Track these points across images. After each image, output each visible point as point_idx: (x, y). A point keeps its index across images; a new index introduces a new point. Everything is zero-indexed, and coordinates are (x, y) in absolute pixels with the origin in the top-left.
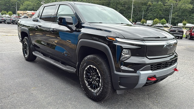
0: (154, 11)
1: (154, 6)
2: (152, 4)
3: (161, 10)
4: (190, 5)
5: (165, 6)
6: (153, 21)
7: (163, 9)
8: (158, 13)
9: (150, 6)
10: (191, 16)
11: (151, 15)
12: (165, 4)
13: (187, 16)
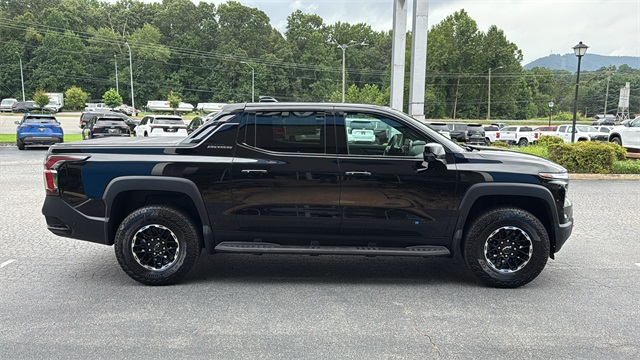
0: (56, 61)
1: (51, 44)
2: (44, 35)
3: (76, 58)
4: (162, 47)
5: (88, 44)
6: (61, 95)
7: (86, 57)
8: (71, 67)
9: (35, 42)
10: (170, 78)
11: (46, 73)
12: (89, 40)
13: (158, 77)
